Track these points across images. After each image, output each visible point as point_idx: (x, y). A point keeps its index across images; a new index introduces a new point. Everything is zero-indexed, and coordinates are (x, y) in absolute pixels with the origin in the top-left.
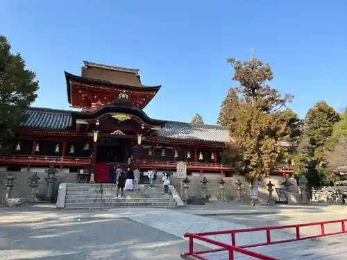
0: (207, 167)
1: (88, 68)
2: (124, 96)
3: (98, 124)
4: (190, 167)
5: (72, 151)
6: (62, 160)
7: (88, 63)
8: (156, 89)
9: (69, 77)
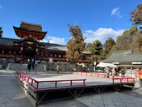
0: (62, 59)
1: (23, 24)
2: (31, 36)
3: (22, 45)
4: (54, 59)
5: (15, 53)
6: (12, 56)
7: (23, 22)
8: (46, 33)
9: (15, 28)
